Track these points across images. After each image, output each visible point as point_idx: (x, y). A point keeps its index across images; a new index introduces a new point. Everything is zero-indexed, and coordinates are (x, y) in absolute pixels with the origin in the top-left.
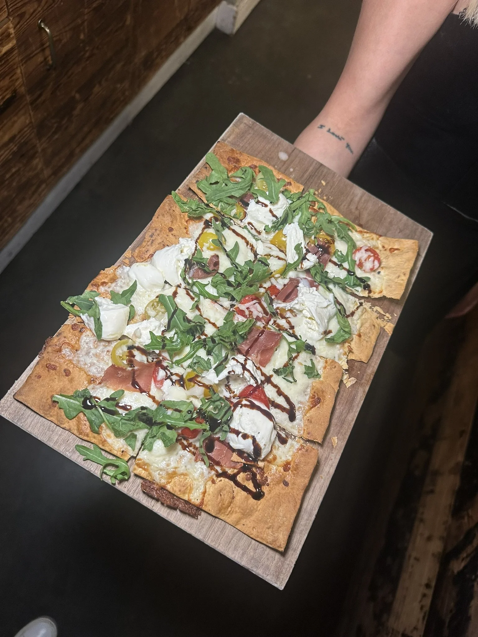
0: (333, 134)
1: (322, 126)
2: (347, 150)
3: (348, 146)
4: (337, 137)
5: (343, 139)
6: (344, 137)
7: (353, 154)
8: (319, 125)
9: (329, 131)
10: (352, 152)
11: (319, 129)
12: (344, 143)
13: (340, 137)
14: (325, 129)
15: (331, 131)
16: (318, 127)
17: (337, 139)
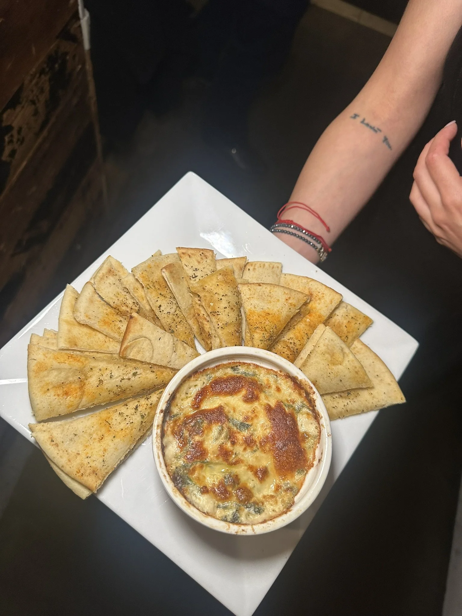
0: (368, 125)
1: (356, 116)
2: (384, 145)
3: (386, 140)
4: (372, 128)
5: (380, 131)
6: (380, 128)
7: (391, 149)
8: (352, 114)
9: (363, 122)
10: (390, 147)
11: (352, 120)
12: (380, 136)
13: (376, 128)
14: (359, 120)
15: (366, 122)
16: (352, 117)
17: (372, 132)
